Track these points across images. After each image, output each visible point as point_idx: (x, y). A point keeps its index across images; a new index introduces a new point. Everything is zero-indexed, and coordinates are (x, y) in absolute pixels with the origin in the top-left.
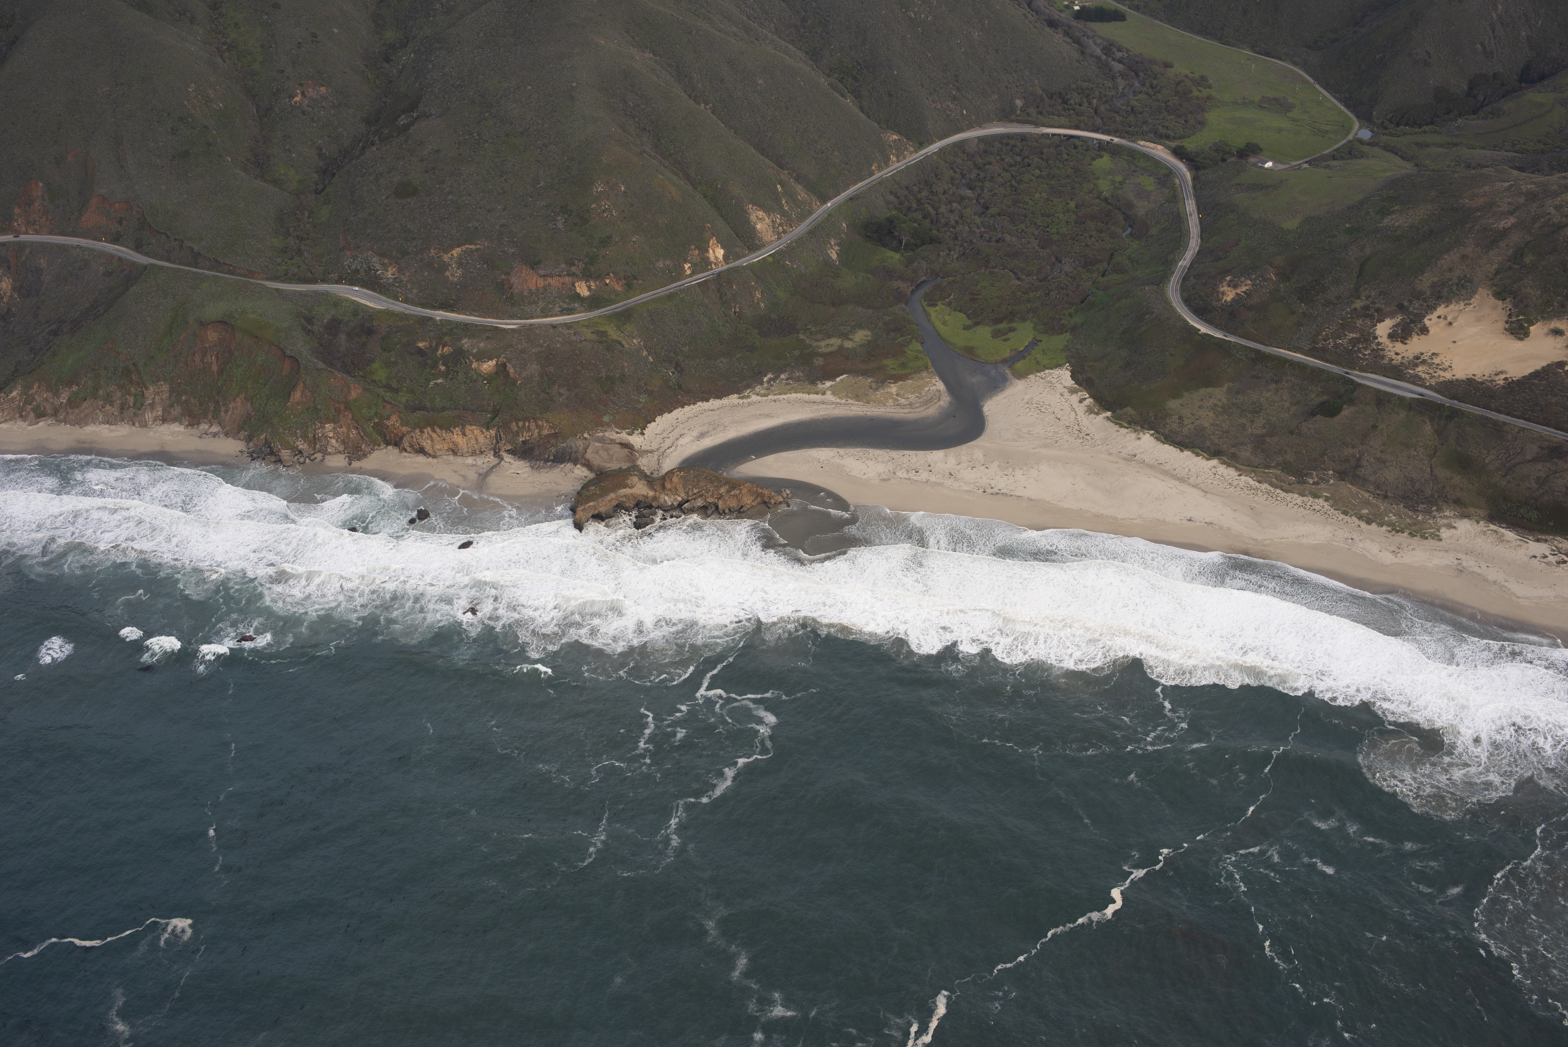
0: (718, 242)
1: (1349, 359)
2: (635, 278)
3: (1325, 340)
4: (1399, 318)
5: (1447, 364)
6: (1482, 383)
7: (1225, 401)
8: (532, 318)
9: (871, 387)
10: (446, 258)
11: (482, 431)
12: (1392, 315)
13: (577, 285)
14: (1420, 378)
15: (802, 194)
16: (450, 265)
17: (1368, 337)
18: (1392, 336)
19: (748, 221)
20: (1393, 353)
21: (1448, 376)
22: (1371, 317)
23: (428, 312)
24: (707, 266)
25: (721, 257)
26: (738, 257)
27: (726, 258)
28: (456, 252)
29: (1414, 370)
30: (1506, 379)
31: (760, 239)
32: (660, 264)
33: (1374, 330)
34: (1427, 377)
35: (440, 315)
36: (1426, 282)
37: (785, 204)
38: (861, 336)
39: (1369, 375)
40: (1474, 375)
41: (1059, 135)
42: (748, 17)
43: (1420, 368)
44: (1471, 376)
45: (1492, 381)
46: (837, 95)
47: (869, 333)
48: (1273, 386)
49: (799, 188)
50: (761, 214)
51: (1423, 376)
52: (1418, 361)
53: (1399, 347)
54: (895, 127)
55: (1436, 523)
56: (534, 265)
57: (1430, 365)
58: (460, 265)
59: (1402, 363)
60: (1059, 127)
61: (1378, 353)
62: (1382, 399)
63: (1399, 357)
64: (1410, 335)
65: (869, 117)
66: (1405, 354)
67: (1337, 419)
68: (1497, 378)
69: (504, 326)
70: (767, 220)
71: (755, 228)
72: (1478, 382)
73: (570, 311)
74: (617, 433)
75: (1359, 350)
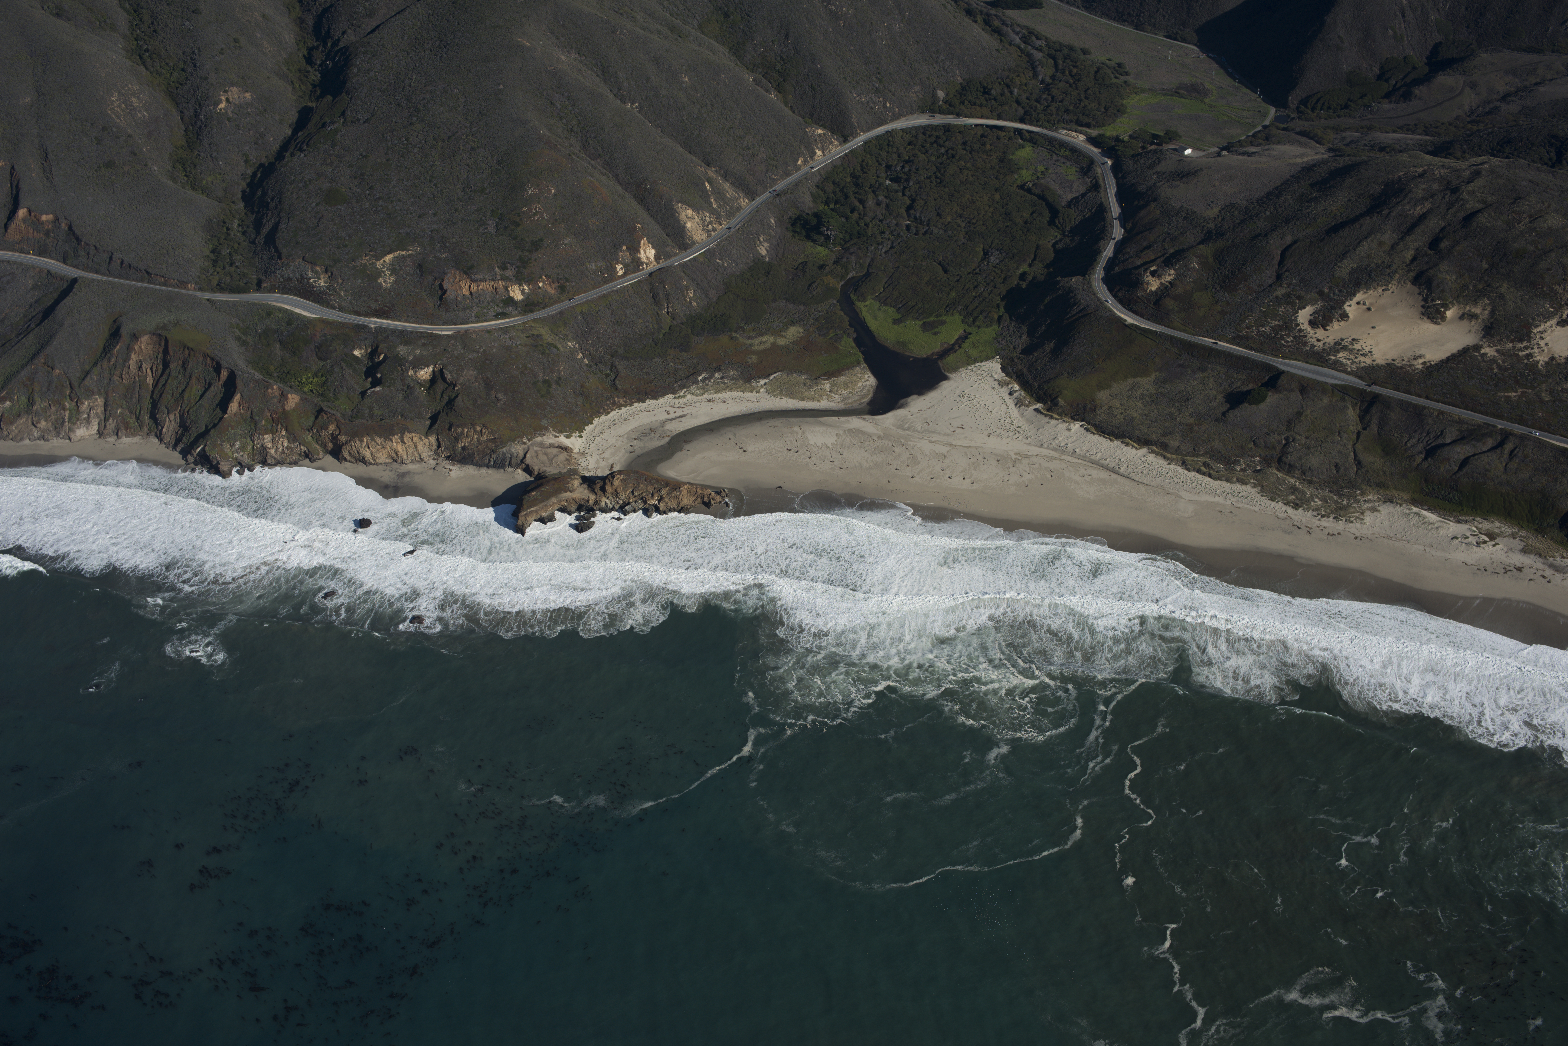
0: (649, 242)
1: (1272, 345)
2: (567, 280)
3: (1248, 328)
4: (1319, 305)
5: (1367, 349)
6: (1402, 368)
7: (1153, 390)
8: (467, 323)
9: (805, 384)
10: (379, 264)
11: (421, 439)
12: (1312, 302)
13: (510, 289)
14: (1342, 364)
15: (730, 191)
16: (383, 272)
17: (1289, 324)
18: (1313, 323)
19: (677, 221)
20: (1314, 340)
21: (1368, 361)
22: (1293, 304)
23: (362, 320)
24: (639, 266)
25: (652, 258)
26: (668, 256)
27: (657, 257)
28: (389, 258)
29: (1335, 356)
30: (1424, 363)
31: (691, 238)
32: (593, 266)
33: (1296, 317)
34: (1349, 362)
35: (374, 322)
36: (1345, 268)
37: (714, 203)
38: (794, 332)
39: (1292, 362)
40: (1393, 360)
41: (982, 125)
42: (672, 15)
43: (1341, 355)
44: (1390, 361)
45: (1410, 366)
46: (762, 91)
47: (801, 330)
48: (1200, 375)
49: (727, 186)
50: (690, 212)
51: (1345, 361)
52: (1338, 346)
53: (1320, 333)
54: (821, 123)
55: (1360, 507)
56: (468, 271)
57: (1351, 351)
58: (393, 272)
59: (1323, 349)
60: (982, 117)
61: (1301, 338)
62: (1305, 387)
63: (1320, 344)
64: (1331, 322)
65: (794, 112)
66: (1327, 340)
67: (1262, 406)
68: (1415, 363)
69: (440, 333)
70: (697, 219)
71: (684, 227)
72: (1398, 367)
73: (503, 315)
74: (556, 436)
75: (1282, 338)
